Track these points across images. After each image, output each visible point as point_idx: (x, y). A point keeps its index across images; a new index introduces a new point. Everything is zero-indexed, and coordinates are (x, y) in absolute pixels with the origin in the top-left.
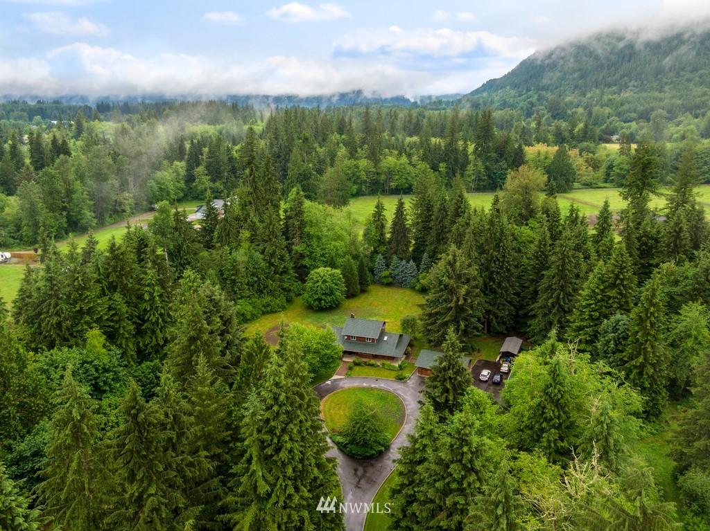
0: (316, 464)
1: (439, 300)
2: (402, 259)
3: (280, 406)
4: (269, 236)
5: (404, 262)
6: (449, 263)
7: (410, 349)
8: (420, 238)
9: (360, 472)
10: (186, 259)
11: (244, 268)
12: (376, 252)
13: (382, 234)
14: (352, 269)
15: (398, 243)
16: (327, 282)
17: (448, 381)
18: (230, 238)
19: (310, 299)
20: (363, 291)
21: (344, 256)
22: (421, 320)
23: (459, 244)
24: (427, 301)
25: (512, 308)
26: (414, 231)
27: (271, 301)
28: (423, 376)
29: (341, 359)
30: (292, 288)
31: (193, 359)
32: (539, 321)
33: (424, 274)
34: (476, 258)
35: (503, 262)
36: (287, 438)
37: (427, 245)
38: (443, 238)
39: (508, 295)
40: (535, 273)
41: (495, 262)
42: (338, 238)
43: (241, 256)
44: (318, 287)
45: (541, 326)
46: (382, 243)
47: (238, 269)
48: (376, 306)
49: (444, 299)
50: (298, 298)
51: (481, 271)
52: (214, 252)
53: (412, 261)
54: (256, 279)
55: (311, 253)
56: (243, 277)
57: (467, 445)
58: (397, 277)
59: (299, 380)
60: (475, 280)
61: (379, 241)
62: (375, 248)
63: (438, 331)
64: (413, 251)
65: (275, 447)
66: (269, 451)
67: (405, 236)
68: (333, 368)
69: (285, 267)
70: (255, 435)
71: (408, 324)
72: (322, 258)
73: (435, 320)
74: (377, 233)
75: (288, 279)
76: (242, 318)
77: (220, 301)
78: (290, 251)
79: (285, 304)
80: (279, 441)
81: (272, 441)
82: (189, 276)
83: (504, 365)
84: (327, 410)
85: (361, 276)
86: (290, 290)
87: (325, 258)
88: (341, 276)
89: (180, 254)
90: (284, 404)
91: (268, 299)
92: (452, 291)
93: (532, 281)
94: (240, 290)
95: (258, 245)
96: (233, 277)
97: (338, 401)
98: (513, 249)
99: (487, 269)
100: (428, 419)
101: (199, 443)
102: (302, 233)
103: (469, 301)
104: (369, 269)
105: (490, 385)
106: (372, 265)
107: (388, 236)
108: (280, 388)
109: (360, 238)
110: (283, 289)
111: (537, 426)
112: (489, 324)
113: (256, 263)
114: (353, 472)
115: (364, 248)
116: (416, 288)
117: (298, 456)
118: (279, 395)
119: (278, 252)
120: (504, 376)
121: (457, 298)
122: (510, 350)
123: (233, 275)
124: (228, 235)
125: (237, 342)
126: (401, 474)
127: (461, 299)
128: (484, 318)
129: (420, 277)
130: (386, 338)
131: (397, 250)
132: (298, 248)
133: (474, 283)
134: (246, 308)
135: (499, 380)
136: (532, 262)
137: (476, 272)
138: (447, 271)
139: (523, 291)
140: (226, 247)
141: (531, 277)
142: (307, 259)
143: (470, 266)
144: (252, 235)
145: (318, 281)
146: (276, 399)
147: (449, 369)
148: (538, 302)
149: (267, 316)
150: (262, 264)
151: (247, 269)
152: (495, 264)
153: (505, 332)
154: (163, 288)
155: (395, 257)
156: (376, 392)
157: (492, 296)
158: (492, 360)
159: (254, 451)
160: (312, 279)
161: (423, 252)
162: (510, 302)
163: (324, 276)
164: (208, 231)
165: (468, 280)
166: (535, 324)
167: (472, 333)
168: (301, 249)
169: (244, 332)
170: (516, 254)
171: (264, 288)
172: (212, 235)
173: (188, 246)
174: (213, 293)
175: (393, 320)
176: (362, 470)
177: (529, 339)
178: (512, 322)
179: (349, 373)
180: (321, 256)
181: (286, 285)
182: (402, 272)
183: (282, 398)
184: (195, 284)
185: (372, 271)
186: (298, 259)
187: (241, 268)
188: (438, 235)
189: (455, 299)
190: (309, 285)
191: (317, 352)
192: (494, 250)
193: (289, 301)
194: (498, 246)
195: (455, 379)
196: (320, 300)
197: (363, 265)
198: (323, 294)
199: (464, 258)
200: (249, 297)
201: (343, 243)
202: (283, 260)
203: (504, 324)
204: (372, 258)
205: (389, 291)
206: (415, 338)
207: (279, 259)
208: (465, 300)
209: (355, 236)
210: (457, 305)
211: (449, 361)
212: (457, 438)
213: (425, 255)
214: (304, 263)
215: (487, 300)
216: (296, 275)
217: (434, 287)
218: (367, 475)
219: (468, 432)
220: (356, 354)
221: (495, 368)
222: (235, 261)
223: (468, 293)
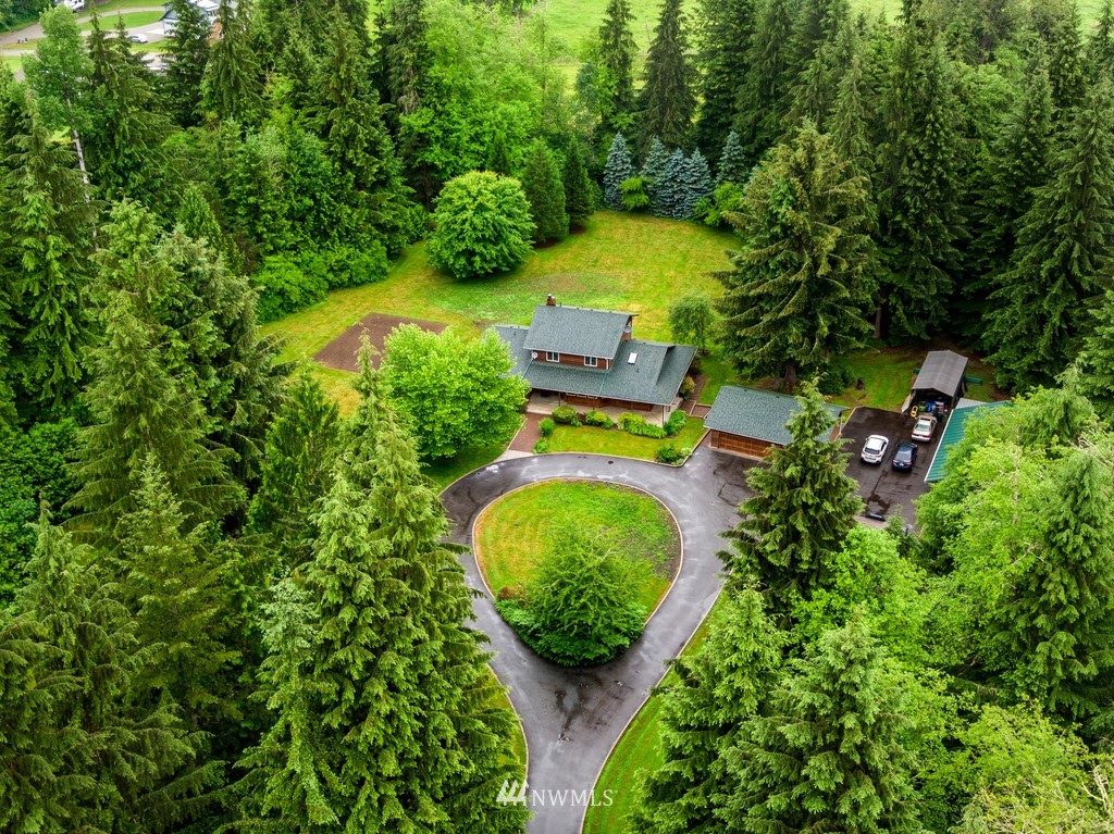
0: (459, 735)
1: (767, 264)
2: (672, 147)
3: (360, 608)
4: (338, 91)
5: (678, 155)
6: (797, 170)
7: (691, 382)
8: (720, 91)
9: (570, 701)
10: (130, 156)
11: (278, 174)
12: (607, 127)
13: (624, 83)
14: (547, 174)
15: (665, 104)
16: (488, 210)
17: (800, 513)
18: (240, 96)
19: (446, 254)
20: (577, 229)
21: (529, 139)
22: (722, 310)
23: (822, 114)
24: (738, 263)
25: (947, 279)
26: (704, 72)
27: (348, 257)
28: (722, 450)
29: (522, 410)
30: (400, 224)
31: (130, 463)
32: (1014, 313)
33: (728, 185)
34: (863, 153)
35: (930, 163)
36: (379, 688)
37: (735, 111)
38: (778, 95)
39: (937, 247)
40: (1010, 190)
41: (910, 162)
42: (514, 92)
43: (268, 144)
44: (464, 222)
45: (1017, 328)
46: (625, 104)
47: (265, 179)
48: (609, 268)
49: (780, 262)
50: (417, 245)
51: (873, 186)
52: (201, 131)
53: (697, 152)
54: (309, 202)
55: (447, 132)
56: (276, 197)
57: (854, 709)
58: (662, 193)
59: (408, 536)
60: (859, 213)
61: (617, 99)
62: (605, 118)
63: (764, 341)
64: (702, 124)
65: (351, 707)
66: (334, 720)
67: (681, 87)
68: (504, 433)
69: (381, 171)
70: (295, 683)
71: (687, 319)
72: (474, 146)
73: (756, 314)
74: (610, 78)
75: (392, 200)
76: (279, 300)
77: (212, 276)
78: (393, 127)
79: (384, 265)
80: (358, 696)
81: (340, 693)
82: (126, 217)
83: (921, 422)
84: (489, 539)
85: (570, 192)
86: (395, 229)
87: (482, 144)
88: (522, 194)
89: (113, 143)
90: (370, 603)
91: (341, 252)
92: (800, 242)
93: (1002, 210)
94: (271, 230)
95: (312, 115)
96: (252, 200)
97: (516, 517)
98: (959, 128)
99: (890, 180)
100: (748, 625)
101: (158, 683)
102: (421, 81)
103: (844, 266)
104: (590, 171)
105: (885, 474)
106: (597, 161)
107: (639, 85)
108: (357, 559)
109: (570, 92)
110: (380, 227)
111: (1021, 623)
112: (885, 319)
113: (309, 162)
114: (554, 699)
115: (579, 118)
116: (707, 220)
117: (410, 726)
118: (355, 580)
119: (362, 133)
120: (921, 451)
121: (813, 258)
122: (938, 385)
123: (251, 193)
124: (236, 86)
125: (261, 379)
126: (675, 754)
127: (824, 261)
128: (876, 303)
129: (718, 192)
130: (632, 358)
131: (661, 123)
132: (415, 120)
133: (857, 220)
134: (288, 276)
135: (908, 461)
136: (1005, 163)
137: (864, 192)
138: (791, 190)
139: (976, 236)
140: (231, 122)
141: (998, 201)
142: (437, 148)
143: (848, 174)
144: (297, 88)
145: (464, 208)
146: (347, 589)
147: (803, 481)
148: (1013, 266)
149: (340, 295)
150: (323, 164)
151: (286, 176)
152: (912, 168)
153: (925, 337)
154: (70, 237)
155: (656, 143)
156: (608, 492)
157: (897, 251)
158: (891, 407)
159: (296, 719)
160: (450, 201)
161: (726, 127)
162: (941, 265)
163: (480, 193)
164: (185, 76)
165: (842, 213)
166: (1002, 322)
167: (848, 343)
168: (420, 122)
169: (278, 353)
170: (964, 141)
171: (332, 225)
172: (195, 87)
173: (131, 122)
174: (193, 256)
175: (650, 305)
176: (576, 696)
177: (984, 354)
178: (944, 313)
179: (543, 445)
180: (473, 139)
181: (386, 217)
182: (673, 179)
183: (364, 589)
184: (144, 237)
185: (598, 175)
186: (415, 148)
187: (272, 175)
188: (765, 84)
189: (808, 261)
190: (442, 216)
191: (462, 397)
192: (910, 132)
193: (395, 255)
194: (919, 121)
195: (818, 507)
196: (470, 253)
197: (577, 165)
198: (478, 240)
199: (834, 155)
200: (294, 248)
201: (525, 106)
202: (376, 153)
203: (924, 316)
204: (597, 143)
205: (641, 228)
206: (704, 353)
207: (365, 150)
208: (833, 263)
209: (556, 87)
210: (812, 278)
211: (803, 460)
212: (827, 692)
213: (732, 136)
214: (429, 157)
215: (886, 259)
216: (411, 190)
217: (757, 230)
218: (590, 706)
219: (857, 680)
220: (562, 396)
221: (898, 427)
222: (254, 158)
223: (841, 244)
